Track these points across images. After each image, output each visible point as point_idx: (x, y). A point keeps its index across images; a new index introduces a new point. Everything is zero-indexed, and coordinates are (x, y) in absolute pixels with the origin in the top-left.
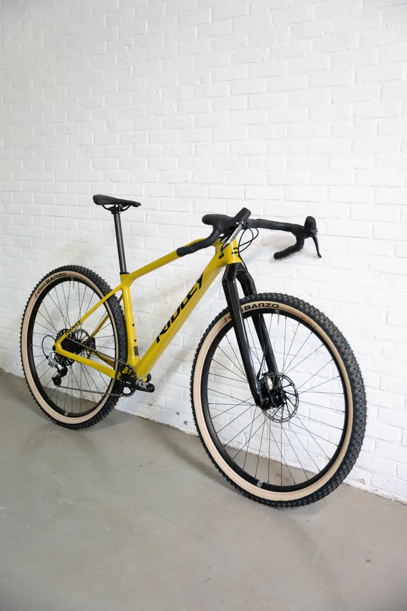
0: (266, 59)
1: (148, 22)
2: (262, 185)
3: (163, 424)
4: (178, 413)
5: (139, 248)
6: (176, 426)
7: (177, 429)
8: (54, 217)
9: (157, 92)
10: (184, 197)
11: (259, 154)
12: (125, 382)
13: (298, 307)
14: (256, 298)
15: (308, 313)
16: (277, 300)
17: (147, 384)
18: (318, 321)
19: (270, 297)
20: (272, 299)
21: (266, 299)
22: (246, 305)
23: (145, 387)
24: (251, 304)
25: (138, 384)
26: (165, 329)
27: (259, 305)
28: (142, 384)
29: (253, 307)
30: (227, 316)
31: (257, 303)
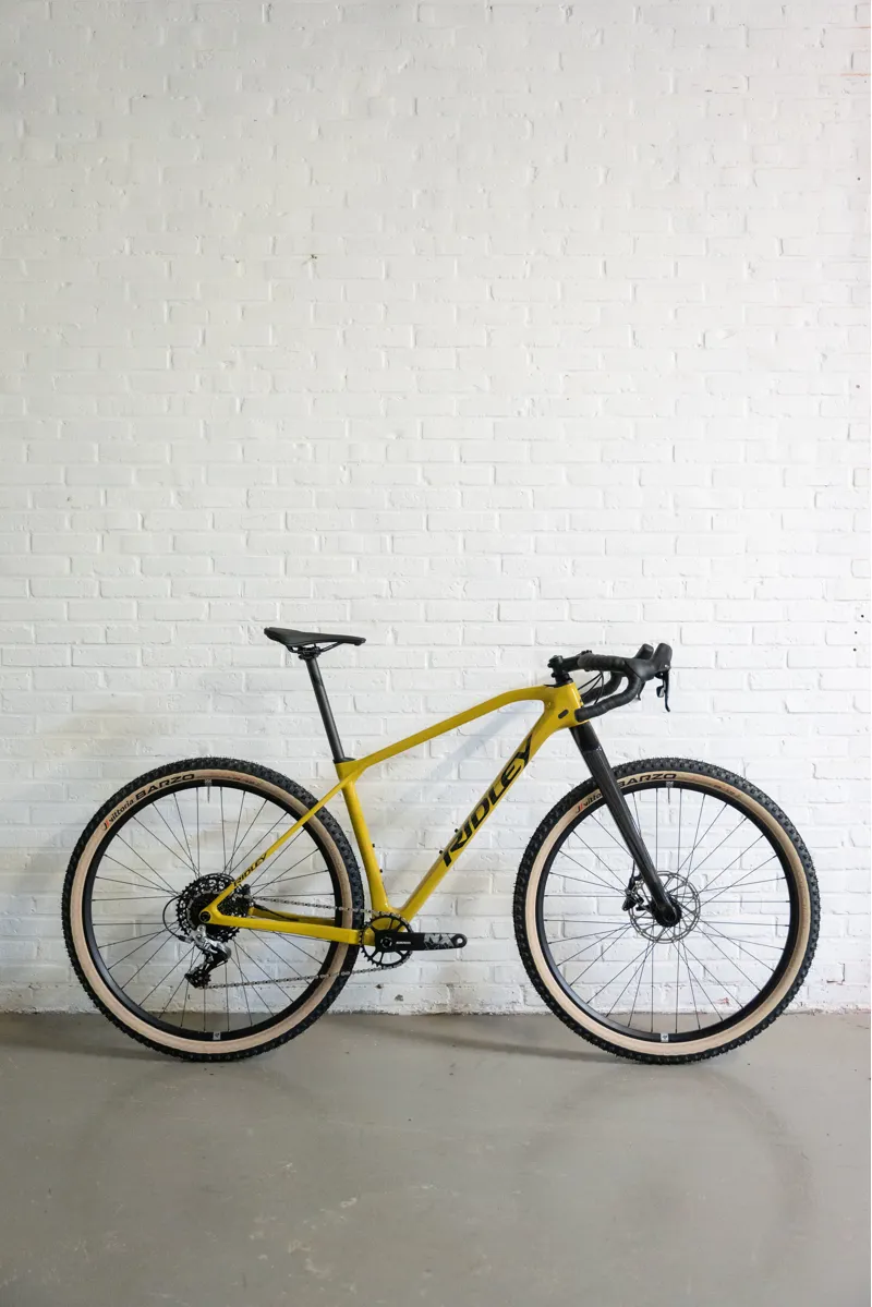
0: (524, 413)
1: (274, 328)
3: (349, 1012)
4: (379, 987)
5: (271, 712)
6: (379, 1009)
7: (381, 1013)
8: (30, 670)
9: (301, 446)
10: (373, 621)
11: (521, 553)
12: (394, 943)
13: (709, 773)
14: (634, 769)
15: (726, 780)
16: (673, 768)
17: (451, 936)
18: (743, 788)
19: (658, 764)
20: (662, 767)
21: (653, 768)
22: (619, 781)
23: (448, 942)
24: (626, 779)
25: (430, 939)
26: (462, 840)
27: (641, 778)
28: (441, 938)
29: (630, 782)
30: (582, 803)
31: (637, 776)
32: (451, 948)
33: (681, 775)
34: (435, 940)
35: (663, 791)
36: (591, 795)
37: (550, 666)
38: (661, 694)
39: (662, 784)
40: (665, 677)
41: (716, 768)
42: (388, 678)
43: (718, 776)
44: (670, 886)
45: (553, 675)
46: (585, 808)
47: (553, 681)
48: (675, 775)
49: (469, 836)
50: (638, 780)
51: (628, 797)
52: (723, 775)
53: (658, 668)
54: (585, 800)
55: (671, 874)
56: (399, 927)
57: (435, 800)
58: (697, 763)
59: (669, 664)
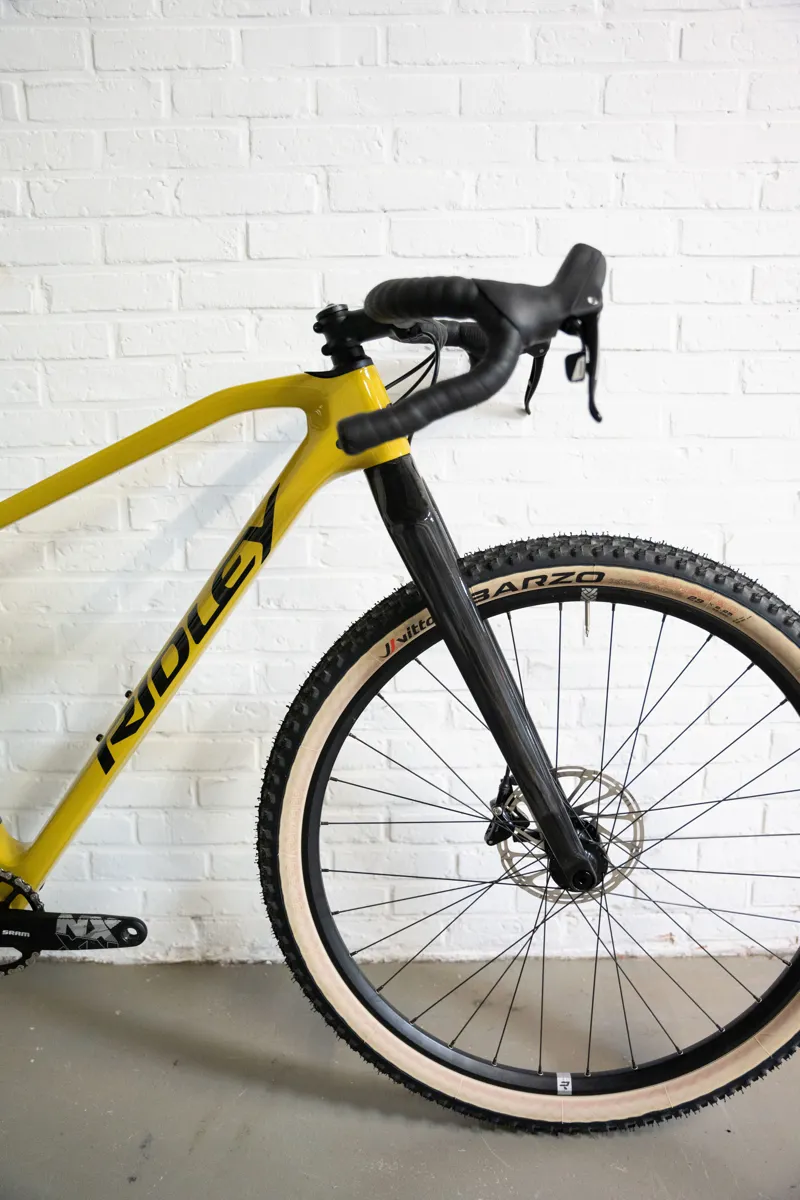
2: (308, 212)
11: (289, 116)
13: (677, 570)
14: (510, 562)
15: (717, 584)
16: (596, 558)
17: (112, 923)
18: (752, 603)
19: (564, 551)
20: (574, 558)
21: (553, 560)
22: (475, 589)
23: (106, 935)
24: (493, 585)
25: (69, 930)
26: (132, 720)
27: (526, 582)
28: (90, 928)
29: (500, 591)
30: (396, 637)
31: (517, 579)
32: (112, 946)
33: (614, 573)
34: (79, 930)
35: (572, 609)
36: (414, 620)
37: (318, 328)
38: (576, 374)
39: (573, 594)
40: (587, 329)
41: (693, 557)
42: (40, 382)
43: (698, 577)
44: (583, 796)
45: (326, 350)
46: (399, 646)
47: (327, 364)
48: (601, 575)
49: (147, 712)
50: (518, 584)
51: (498, 622)
52: (710, 575)
53: (567, 306)
54: (400, 631)
55: (585, 771)
56: (11, 898)
57: (147, 608)
58: (652, 546)
59: (598, 295)
